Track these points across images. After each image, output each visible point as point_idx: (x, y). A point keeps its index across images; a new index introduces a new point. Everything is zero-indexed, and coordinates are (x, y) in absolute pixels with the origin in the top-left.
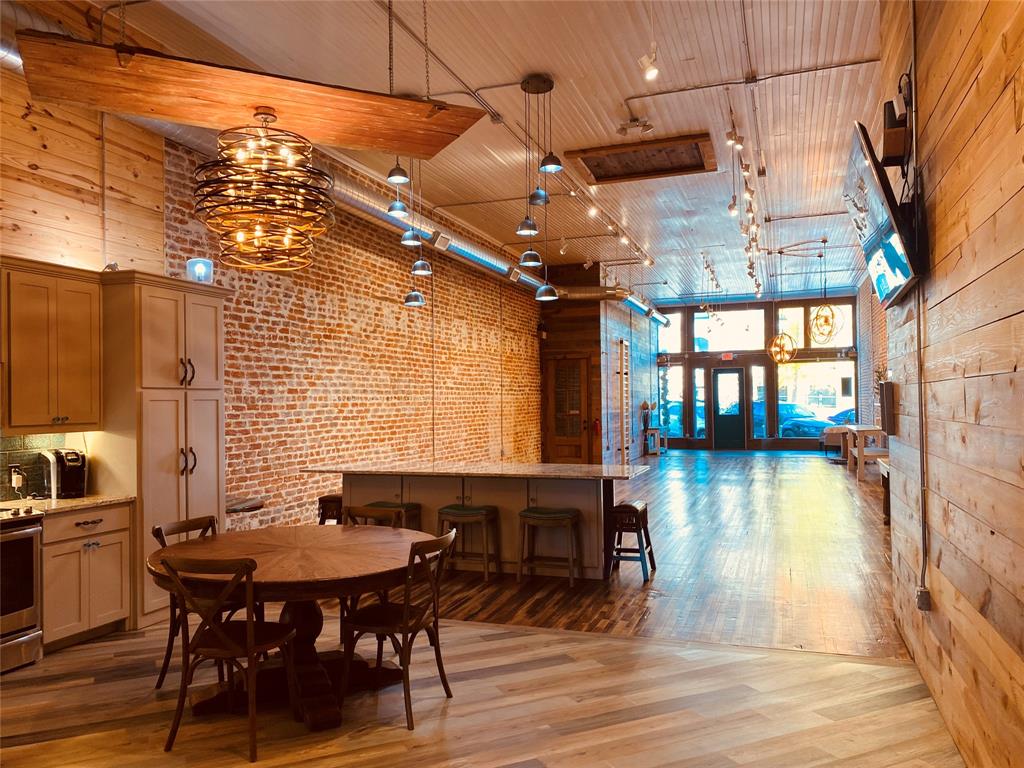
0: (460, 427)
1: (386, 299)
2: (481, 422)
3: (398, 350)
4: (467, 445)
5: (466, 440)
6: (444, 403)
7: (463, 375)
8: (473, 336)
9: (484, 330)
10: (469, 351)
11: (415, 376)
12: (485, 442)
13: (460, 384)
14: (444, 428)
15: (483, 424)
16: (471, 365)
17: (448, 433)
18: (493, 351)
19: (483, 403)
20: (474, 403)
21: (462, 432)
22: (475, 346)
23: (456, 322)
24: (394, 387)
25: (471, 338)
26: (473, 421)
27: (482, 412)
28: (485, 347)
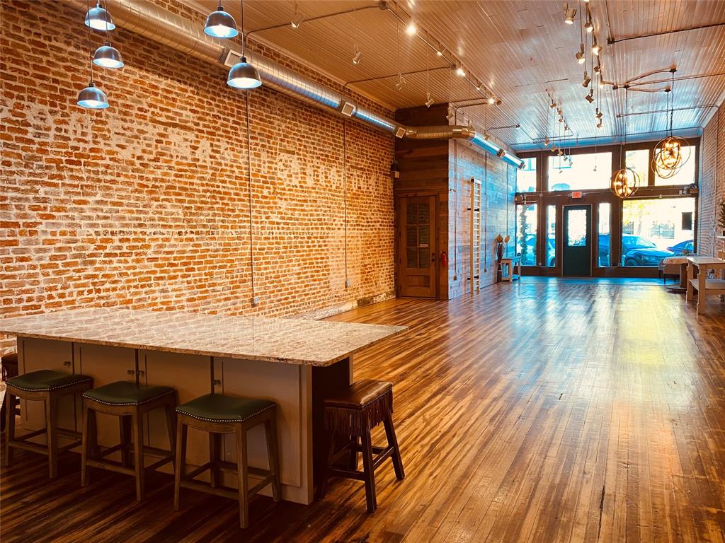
0: (291, 261)
1: (175, 126)
2: (319, 256)
3: (195, 181)
4: (299, 278)
5: (299, 274)
6: (267, 238)
7: (295, 210)
8: (307, 172)
9: (322, 166)
10: (301, 187)
11: (223, 210)
12: (324, 275)
13: (291, 219)
14: (267, 263)
15: (322, 258)
16: (306, 201)
17: (273, 268)
18: (334, 188)
19: (321, 238)
20: (309, 238)
21: (294, 266)
22: (310, 182)
23: (284, 156)
24: (189, 221)
25: (305, 173)
26: (308, 255)
27: (320, 246)
28: (324, 184)
